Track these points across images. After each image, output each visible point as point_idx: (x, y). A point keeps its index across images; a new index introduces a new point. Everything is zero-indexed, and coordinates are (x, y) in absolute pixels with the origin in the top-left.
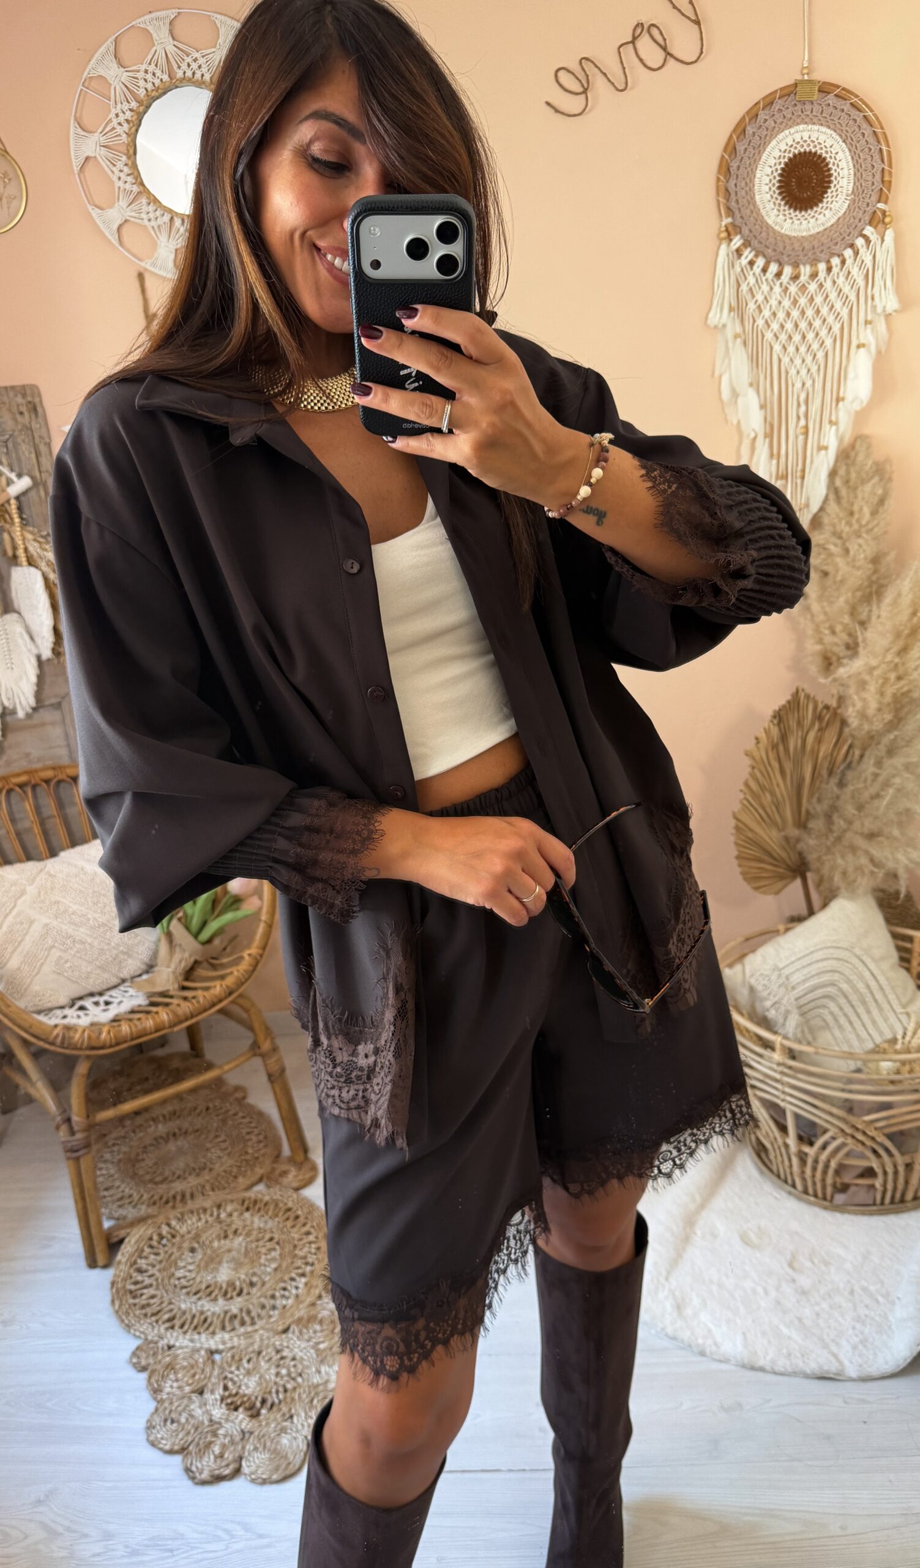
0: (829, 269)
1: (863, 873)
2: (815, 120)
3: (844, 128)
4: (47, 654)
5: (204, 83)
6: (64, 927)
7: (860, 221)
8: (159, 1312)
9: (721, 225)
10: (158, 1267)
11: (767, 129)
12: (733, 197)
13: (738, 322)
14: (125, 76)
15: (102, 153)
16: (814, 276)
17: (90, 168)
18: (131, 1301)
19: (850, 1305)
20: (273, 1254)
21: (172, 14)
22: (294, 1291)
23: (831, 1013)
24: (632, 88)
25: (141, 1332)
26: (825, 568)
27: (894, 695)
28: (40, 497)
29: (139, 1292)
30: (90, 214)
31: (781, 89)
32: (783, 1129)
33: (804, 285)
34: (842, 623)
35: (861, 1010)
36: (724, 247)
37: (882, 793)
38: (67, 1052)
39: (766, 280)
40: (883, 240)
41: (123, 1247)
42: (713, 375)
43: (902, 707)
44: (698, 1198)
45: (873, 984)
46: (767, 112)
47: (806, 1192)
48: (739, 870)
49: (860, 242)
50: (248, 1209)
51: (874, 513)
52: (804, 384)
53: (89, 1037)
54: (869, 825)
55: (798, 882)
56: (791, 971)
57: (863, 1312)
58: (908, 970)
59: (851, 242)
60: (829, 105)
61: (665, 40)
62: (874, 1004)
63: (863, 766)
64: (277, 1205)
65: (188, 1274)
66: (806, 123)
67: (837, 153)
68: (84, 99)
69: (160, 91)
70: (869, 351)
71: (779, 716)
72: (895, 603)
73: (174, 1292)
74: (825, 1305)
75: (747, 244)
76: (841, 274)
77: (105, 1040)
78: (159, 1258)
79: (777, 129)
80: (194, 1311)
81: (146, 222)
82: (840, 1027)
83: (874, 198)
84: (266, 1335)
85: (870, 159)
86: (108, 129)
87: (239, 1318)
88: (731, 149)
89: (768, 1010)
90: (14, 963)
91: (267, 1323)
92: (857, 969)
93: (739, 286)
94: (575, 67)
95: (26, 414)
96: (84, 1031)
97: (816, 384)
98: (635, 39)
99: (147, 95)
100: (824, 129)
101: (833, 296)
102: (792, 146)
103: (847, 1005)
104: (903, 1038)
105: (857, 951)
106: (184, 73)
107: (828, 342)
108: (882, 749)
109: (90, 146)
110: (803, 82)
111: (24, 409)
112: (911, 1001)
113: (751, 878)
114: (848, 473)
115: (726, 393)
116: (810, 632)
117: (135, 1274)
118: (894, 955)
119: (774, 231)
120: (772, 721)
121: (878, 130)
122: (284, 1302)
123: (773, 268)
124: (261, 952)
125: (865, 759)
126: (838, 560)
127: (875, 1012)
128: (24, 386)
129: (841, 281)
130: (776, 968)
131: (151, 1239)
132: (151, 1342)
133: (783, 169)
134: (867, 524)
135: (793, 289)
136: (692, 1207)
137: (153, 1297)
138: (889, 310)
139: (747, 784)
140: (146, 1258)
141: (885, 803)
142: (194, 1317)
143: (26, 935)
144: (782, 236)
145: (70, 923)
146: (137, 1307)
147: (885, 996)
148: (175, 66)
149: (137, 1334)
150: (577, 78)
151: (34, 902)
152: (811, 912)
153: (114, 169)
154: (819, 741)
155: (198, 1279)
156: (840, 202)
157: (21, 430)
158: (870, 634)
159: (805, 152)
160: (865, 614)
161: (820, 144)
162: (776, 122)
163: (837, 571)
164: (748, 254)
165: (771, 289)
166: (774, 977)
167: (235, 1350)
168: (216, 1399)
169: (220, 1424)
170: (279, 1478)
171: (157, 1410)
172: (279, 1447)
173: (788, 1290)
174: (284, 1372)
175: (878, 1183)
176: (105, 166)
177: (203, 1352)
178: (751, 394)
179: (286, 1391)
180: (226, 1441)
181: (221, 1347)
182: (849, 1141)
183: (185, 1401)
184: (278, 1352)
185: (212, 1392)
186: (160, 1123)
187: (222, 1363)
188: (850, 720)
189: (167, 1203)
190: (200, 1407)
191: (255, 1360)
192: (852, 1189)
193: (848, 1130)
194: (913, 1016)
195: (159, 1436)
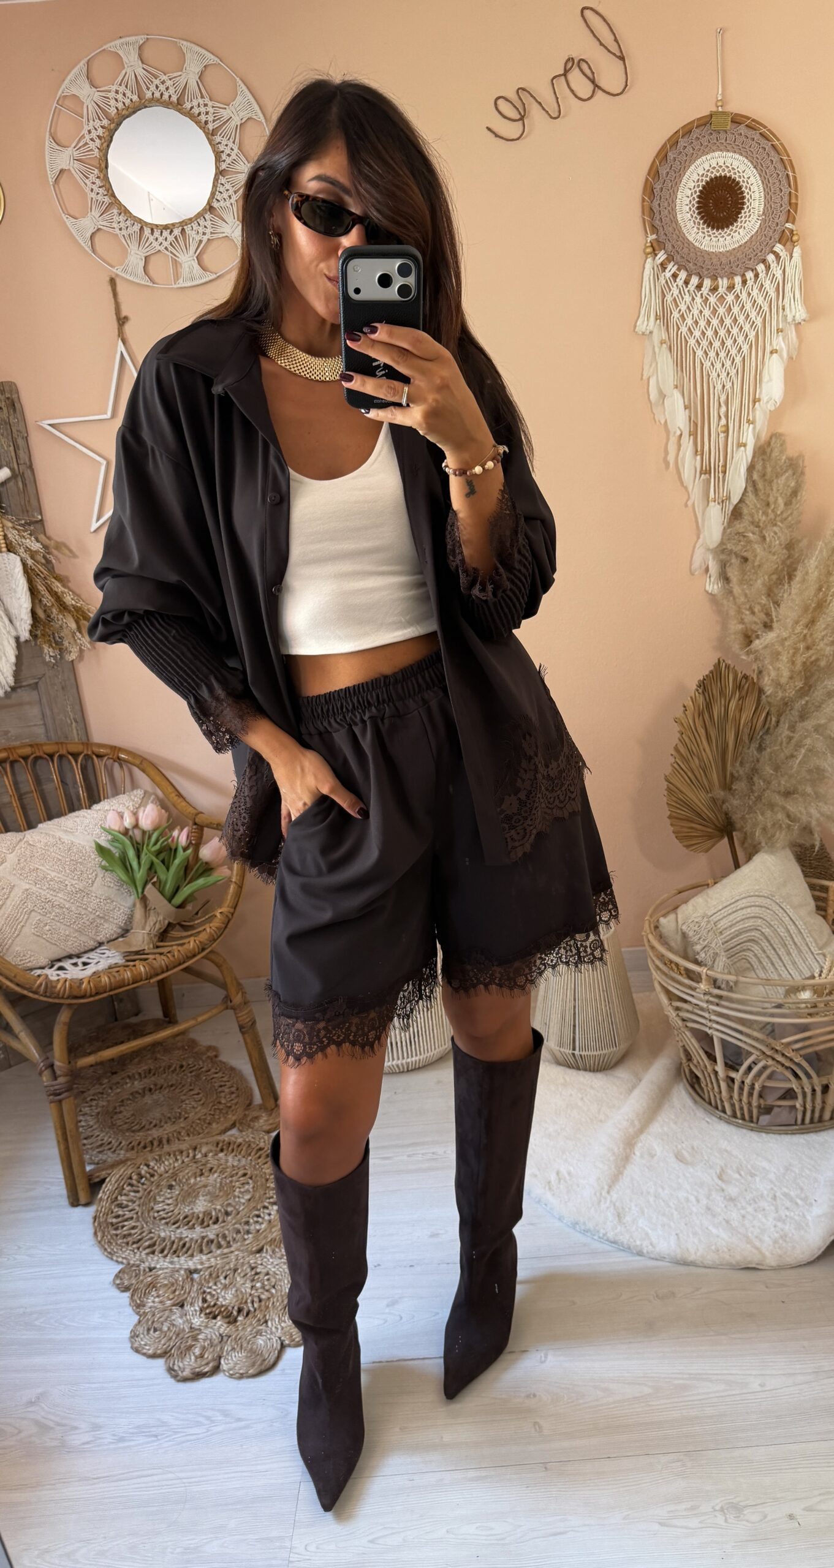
0: (744, 282)
1: (781, 826)
2: (729, 147)
3: (755, 156)
4: (25, 635)
5: (171, 103)
6: (43, 893)
7: (770, 239)
8: (140, 1240)
9: (646, 241)
10: (137, 1203)
11: (686, 155)
12: (656, 216)
13: (663, 329)
14: (97, 96)
15: (75, 166)
16: (731, 288)
17: (64, 179)
18: (114, 1232)
19: (773, 1208)
20: (247, 1187)
21: (141, 39)
22: (267, 1218)
23: (755, 955)
24: (563, 117)
25: (123, 1258)
26: (745, 554)
27: (804, 663)
28: (18, 488)
29: (121, 1224)
30: (65, 223)
31: (699, 119)
32: (712, 1058)
33: (722, 296)
34: (759, 604)
35: (782, 952)
36: (649, 260)
38: (50, 1000)
39: (688, 291)
40: (791, 257)
41: (104, 1186)
42: (642, 379)
43: (812, 675)
44: (636, 1123)
45: (792, 928)
46: (686, 139)
47: (735, 1116)
48: (671, 830)
49: (771, 258)
50: (222, 1150)
51: (788, 504)
52: (724, 386)
53: (71, 987)
54: (784, 783)
55: (726, 840)
56: (718, 918)
57: (783, 1213)
58: (825, 917)
59: (763, 258)
60: (740, 134)
61: (593, 73)
62: (793, 947)
63: (779, 730)
64: (249, 1145)
65: (166, 1207)
66: (721, 150)
67: (749, 178)
68: (59, 114)
69: (130, 110)
70: (781, 356)
71: (704, 686)
72: (804, 580)
73: (153, 1223)
74: (750, 1209)
75: (671, 258)
76: (755, 288)
77: (86, 990)
78: (138, 1195)
79: (695, 155)
80: (173, 1238)
81: (118, 232)
82: (764, 968)
83: (783, 218)
84: (241, 1255)
85: (778, 184)
86: (80, 145)
87: (215, 1241)
88: (654, 173)
89: (698, 953)
91: (241, 1246)
92: (777, 915)
93: (664, 296)
94: (512, 95)
95: (4, 409)
96: (66, 981)
97: (735, 386)
98: (566, 72)
99: (118, 114)
100: (737, 156)
101: (748, 306)
102: (708, 171)
103: (770, 948)
104: (820, 975)
105: (777, 898)
106: (153, 94)
107: (745, 348)
108: (795, 713)
109: (64, 159)
110: (717, 113)
111: (3, 405)
112: (826, 944)
113: (681, 837)
114: (764, 467)
115: (654, 395)
116: (732, 613)
117: (116, 1209)
118: (812, 904)
119: (695, 247)
120: (697, 690)
121: (785, 158)
122: (258, 1227)
123: (695, 280)
124: (232, 910)
125: (781, 725)
126: (756, 546)
127: (794, 953)
128: (2, 384)
129: (755, 292)
130: (705, 916)
131: (131, 1178)
132: (133, 1265)
133: (701, 192)
134: (782, 513)
135: (712, 300)
136: (631, 1130)
137: (133, 1228)
138: (798, 319)
139: (676, 749)
140: (125, 1195)
141: (798, 762)
142: (173, 1242)
143: (7, 898)
144: (701, 251)
145: (48, 889)
146: (119, 1237)
147: (803, 939)
148: (144, 87)
149: (120, 1260)
150: (515, 107)
151: (15, 869)
152: (737, 866)
153: (87, 181)
154: (740, 708)
155: (176, 1212)
156: (753, 221)
158: (783, 609)
159: (721, 176)
160: (779, 594)
161: (733, 169)
162: (694, 149)
163: (755, 556)
164: (672, 268)
165: (693, 299)
166: (703, 924)
167: (212, 1269)
168: (196, 1311)
169: (200, 1330)
170: (255, 1373)
171: (140, 1322)
172: (255, 1347)
173: (717, 1197)
174: (258, 1285)
175: (798, 1104)
176: (78, 178)
177: (182, 1272)
178: (677, 394)
179: (260, 1301)
180: (206, 1344)
181: (199, 1267)
182: (770, 1062)
183: (167, 1313)
184: (252, 1269)
185: (192, 1304)
186: (136, 1080)
187: (200, 1280)
188: (766, 689)
189: (145, 1147)
190: (181, 1317)
191: (231, 1276)
192: (776, 1110)
193: (769, 1053)
194: (828, 956)
195: (143, 1343)
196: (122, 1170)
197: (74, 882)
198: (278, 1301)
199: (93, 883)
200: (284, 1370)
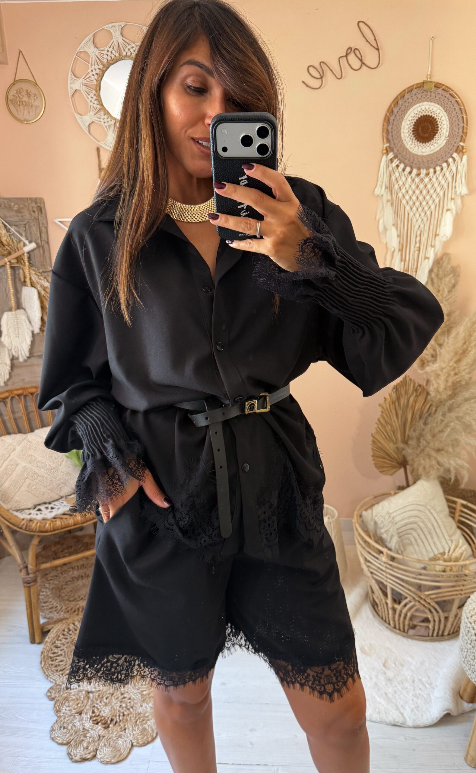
0: (435, 172)
1: (433, 468)
2: (432, 100)
3: (446, 105)
4: (37, 330)
6: (34, 468)
7: (451, 150)
8: (64, 669)
9: (383, 147)
10: (66, 645)
11: (409, 103)
12: (390, 134)
13: (389, 194)
14: (97, 52)
15: (83, 88)
16: (427, 174)
17: (77, 95)
18: (51, 663)
19: (412, 688)
21: (122, 24)
23: (414, 537)
24: (344, 78)
25: (53, 680)
27: (453, 382)
28: (40, 253)
29: (55, 658)
30: (76, 118)
31: (417, 84)
32: (386, 595)
33: (422, 179)
35: (429, 537)
36: (384, 157)
37: (445, 430)
38: (28, 533)
39: (405, 175)
40: (461, 160)
41: (49, 634)
42: (375, 219)
43: (457, 388)
45: (435, 524)
46: (409, 94)
47: (395, 627)
48: (373, 462)
49: (450, 160)
51: (450, 292)
52: (419, 227)
53: (40, 526)
54: (437, 445)
55: (402, 470)
56: (396, 515)
57: (418, 692)
58: (453, 518)
59: (446, 160)
60: (439, 94)
61: (361, 56)
62: (435, 534)
63: (437, 415)
66: (428, 101)
67: (442, 117)
68: (77, 61)
69: (114, 61)
70: (452, 213)
71: (397, 388)
72: (456, 337)
74: (399, 687)
75: (396, 157)
76: (440, 176)
77: (48, 528)
78: (67, 641)
79: (413, 103)
81: (103, 123)
82: (418, 545)
83: (459, 139)
85: (457, 121)
86: (87, 77)
88: (390, 111)
89: (382, 534)
90: (7, 484)
92: (428, 516)
93: (391, 176)
94: (317, 65)
95: (36, 212)
96: (37, 523)
97: (426, 227)
98: (347, 55)
99: (108, 62)
100: (436, 105)
101: (436, 185)
102: (420, 112)
103: (422, 533)
104: (448, 553)
105: (429, 507)
106: (127, 53)
107: (433, 207)
108: (446, 408)
109: (78, 84)
110: (427, 82)
111: (35, 209)
112: (454, 534)
113: (377, 466)
114: (438, 271)
115: (381, 228)
117: (54, 649)
118: (447, 510)
119: (410, 152)
120: (393, 390)
121: (462, 108)
123: (408, 169)
125: (438, 412)
127: (435, 538)
128: (36, 198)
129: (440, 178)
130: (389, 513)
131: (64, 631)
132: (58, 685)
133: (415, 123)
134: (446, 296)
135: (417, 180)
137: (62, 661)
138: (463, 194)
139: (379, 420)
140: (61, 640)
141: (445, 435)
143: (14, 470)
144: (413, 154)
145: (37, 466)
146: (53, 666)
147: (441, 531)
148: (122, 49)
149: (52, 680)
150: (318, 71)
151: (20, 455)
152: (408, 486)
153: (89, 97)
154: (415, 401)
156: (442, 140)
157: (33, 220)
158: (443, 351)
159: (426, 115)
160: (442, 341)
161: (433, 112)
162: (413, 100)
164: (396, 162)
165: (406, 179)
166: (387, 517)
167: (100, 692)
168: (88, 718)
169: (88, 731)
170: (116, 761)
171: (57, 721)
172: (117, 745)
173: (382, 677)
174: (124, 705)
175: (431, 626)
176: (84, 95)
177: (84, 692)
178: (394, 230)
179: (124, 715)
180: (90, 740)
181: (93, 690)
182: (417, 604)
183: (72, 718)
184: (122, 694)
185: (86, 714)
186: (75, 569)
187: (93, 698)
188: (431, 393)
189: (75, 611)
190: (79, 721)
191: (110, 698)
192: (418, 628)
193: (417, 598)
194: (454, 541)
195: (56, 735)
196: (60, 626)
197: (50, 463)
198: (133, 717)
199: (61, 464)
200: (131, 761)
